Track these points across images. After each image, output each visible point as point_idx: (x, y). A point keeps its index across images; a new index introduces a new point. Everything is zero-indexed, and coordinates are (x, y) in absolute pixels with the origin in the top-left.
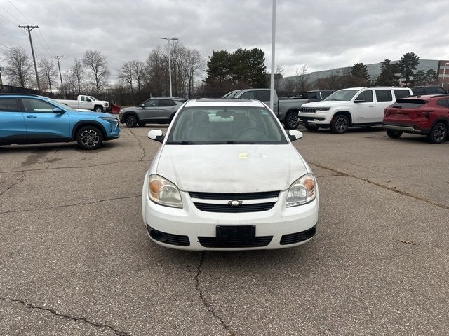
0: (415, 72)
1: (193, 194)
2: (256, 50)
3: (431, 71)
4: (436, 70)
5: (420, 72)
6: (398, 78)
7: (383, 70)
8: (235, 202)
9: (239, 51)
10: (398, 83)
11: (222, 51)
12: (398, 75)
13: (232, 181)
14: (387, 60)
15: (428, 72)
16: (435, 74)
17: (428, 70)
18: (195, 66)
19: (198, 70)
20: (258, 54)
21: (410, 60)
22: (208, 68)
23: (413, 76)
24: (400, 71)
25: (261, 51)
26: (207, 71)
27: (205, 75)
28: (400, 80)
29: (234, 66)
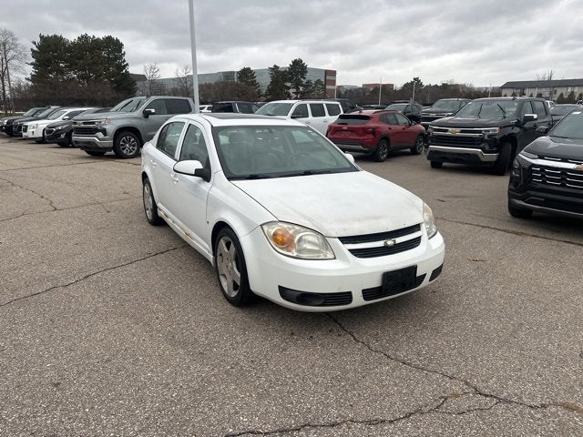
0: (304, 81)
1: (345, 240)
2: (109, 39)
3: (318, 82)
4: (323, 80)
5: (308, 82)
6: (289, 88)
7: (273, 77)
8: (390, 243)
9: (84, 38)
10: (289, 94)
11: (55, 36)
12: (289, 84)
13: (376, 218)
14: (275, 66)
15: (316, 83)
16: (322, 85)
17: (316, 79)
18: (10, 54)
19: (15, 62)
20: (114, 46)
21: (298, 66)
22: (34, 60)
23: (302, 85)
24: (290, 80)
25: (118, 40)
26: (31, 64)
27: (30, 70)
28: (291, 91)
29: (79, 59)
